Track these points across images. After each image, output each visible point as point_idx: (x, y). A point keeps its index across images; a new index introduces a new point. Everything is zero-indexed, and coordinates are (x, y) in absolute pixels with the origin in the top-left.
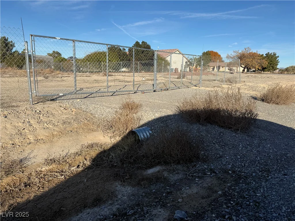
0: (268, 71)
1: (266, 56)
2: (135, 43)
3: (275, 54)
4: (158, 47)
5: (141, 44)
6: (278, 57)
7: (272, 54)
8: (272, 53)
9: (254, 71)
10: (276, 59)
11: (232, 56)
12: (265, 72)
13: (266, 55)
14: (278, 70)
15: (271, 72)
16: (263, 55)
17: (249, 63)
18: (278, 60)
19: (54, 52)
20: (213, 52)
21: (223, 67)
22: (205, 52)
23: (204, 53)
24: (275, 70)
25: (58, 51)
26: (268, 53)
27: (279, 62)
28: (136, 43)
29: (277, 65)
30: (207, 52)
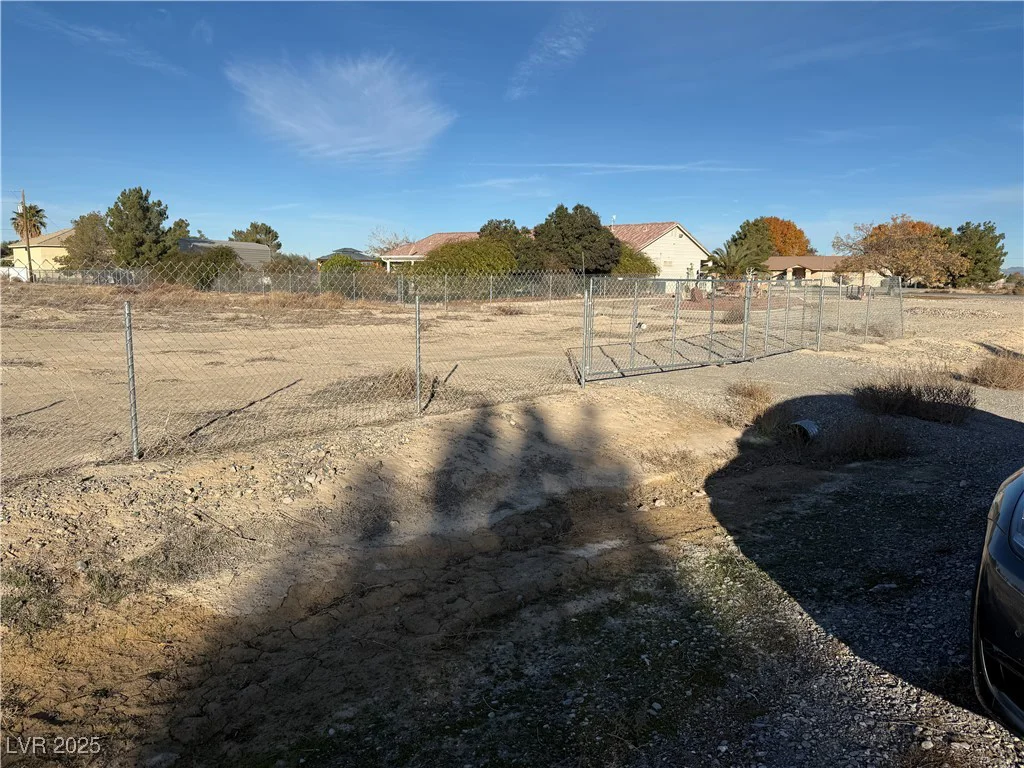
0: (970, 285)
1: (959, 233)
2: (553, 210)
3: (991, 229)
4: (614, 217)
5: (570, 211)
6: (1002, 236)
7: (982, 228)
8: (979, 225)
9: (920, 285)
10: (996, 244)
11: (851, 242)
12: (958, 291)
13: (959, 229)
14: (1002, 280)
15: (977, 286)
16: (949, 230)
17: (908, 264)
18: (1002, 247)
19: (254, 226)
20: (778, 220)
21: (813, 272)
22: (752, 220)
23: (748, 224)
24: (992, 280)
25: (268, 224)
26: (967, 223)
27: (1006, 254)
28: (556, 211)
29: (1000, 262)
30: (756, 221)
